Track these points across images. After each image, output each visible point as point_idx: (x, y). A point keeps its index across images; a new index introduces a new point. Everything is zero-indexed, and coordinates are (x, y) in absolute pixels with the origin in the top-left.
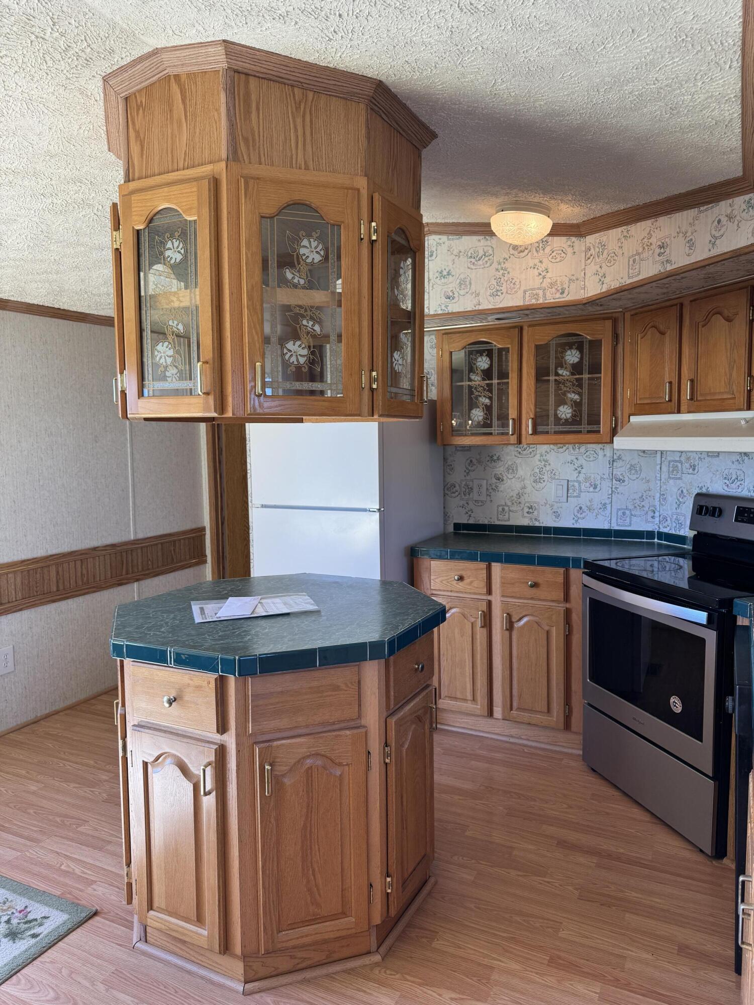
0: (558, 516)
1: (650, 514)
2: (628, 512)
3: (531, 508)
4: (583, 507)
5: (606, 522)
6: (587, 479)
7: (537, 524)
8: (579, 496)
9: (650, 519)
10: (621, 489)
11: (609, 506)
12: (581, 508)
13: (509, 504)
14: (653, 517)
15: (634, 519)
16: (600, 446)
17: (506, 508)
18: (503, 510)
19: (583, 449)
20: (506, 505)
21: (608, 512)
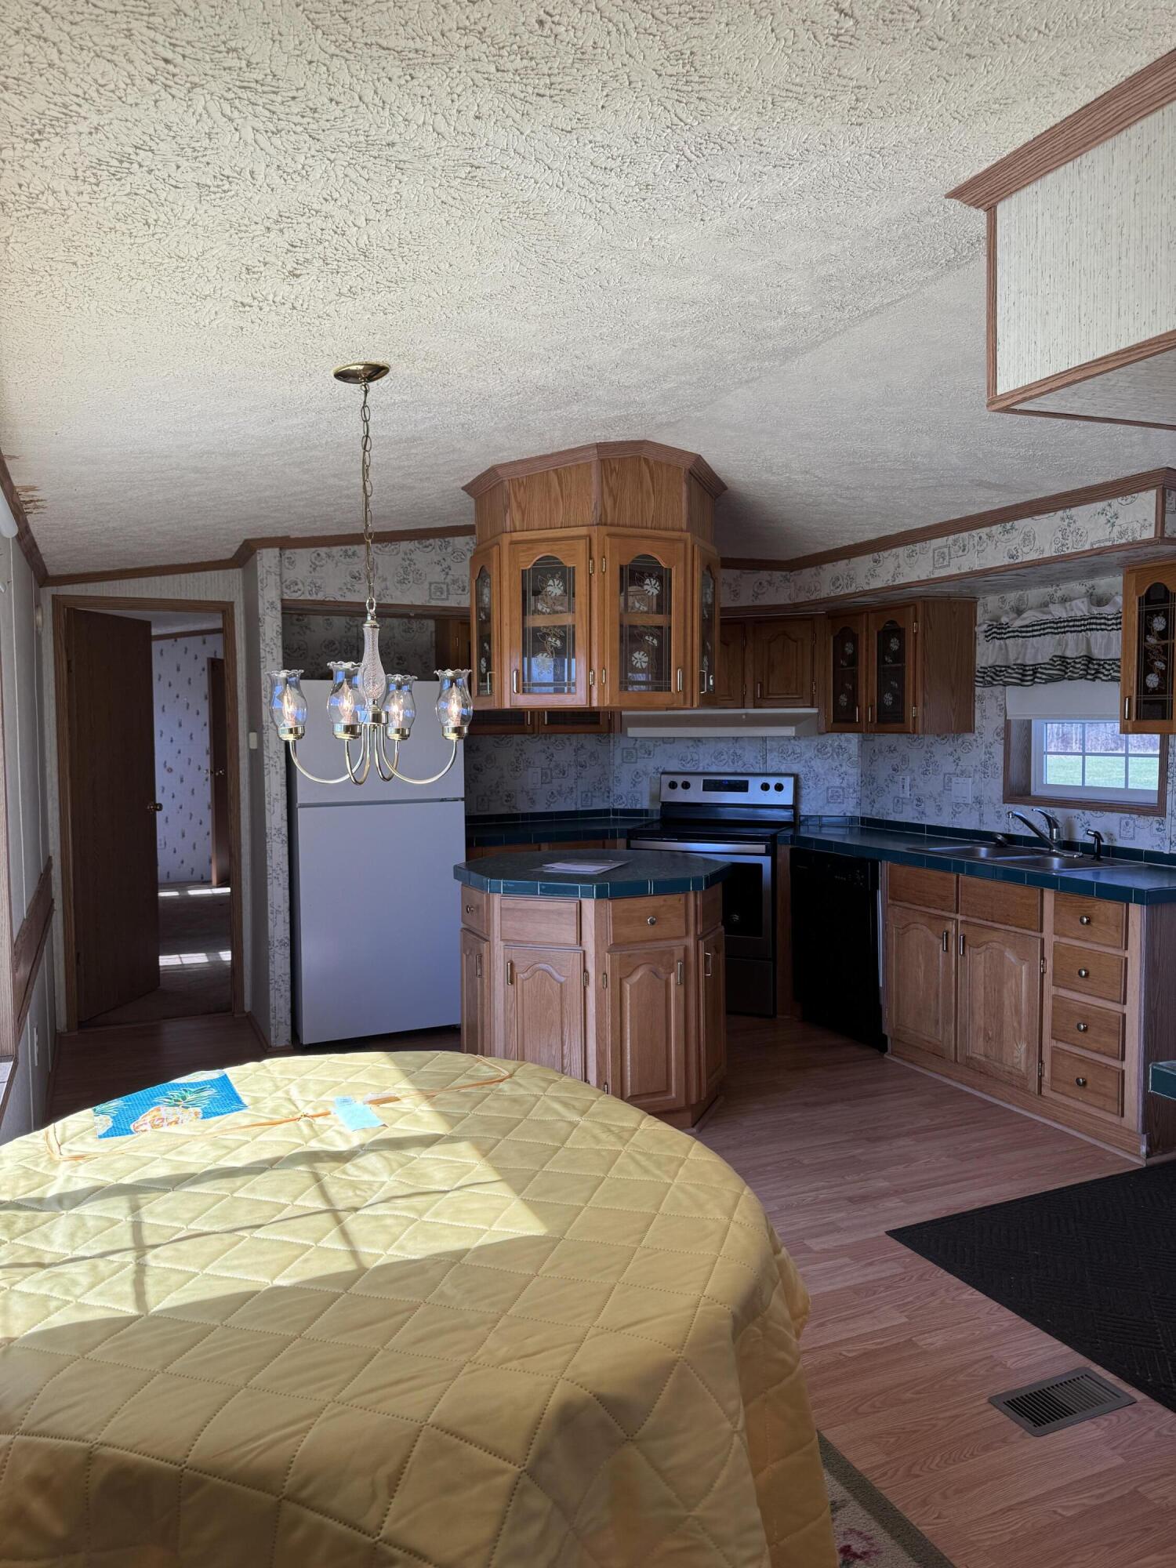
0: (533, 802)
1: (606, 794)
2: (589, 794)
3: (508, 796)
4: (555, 792)
5: (573, 805)
6: (557, 766)
7: (515, 812)
8: (550, 782)
9: (606, 799)
10: (583, 774)
11: (574, 790)
12: (552, 793)
13: (488, 793)
14: (608, 797)
15: (594, 799)
16: (567, 736)
17: (486, 798)
18: (483, 800)
19: (553, 740)
20: (485, 795)
21: (574, 795)
